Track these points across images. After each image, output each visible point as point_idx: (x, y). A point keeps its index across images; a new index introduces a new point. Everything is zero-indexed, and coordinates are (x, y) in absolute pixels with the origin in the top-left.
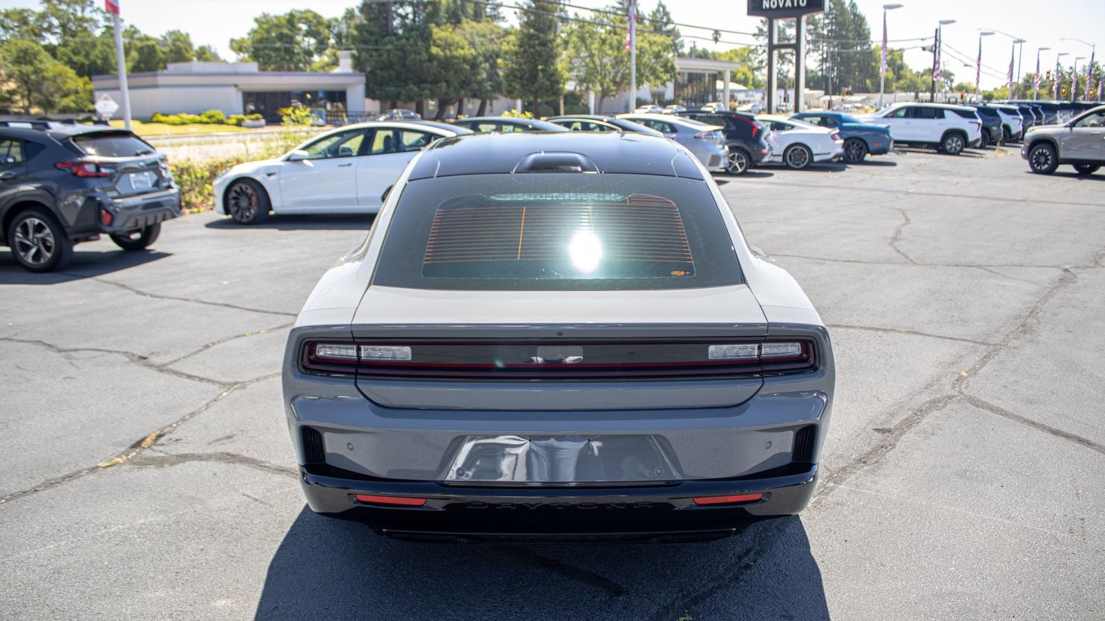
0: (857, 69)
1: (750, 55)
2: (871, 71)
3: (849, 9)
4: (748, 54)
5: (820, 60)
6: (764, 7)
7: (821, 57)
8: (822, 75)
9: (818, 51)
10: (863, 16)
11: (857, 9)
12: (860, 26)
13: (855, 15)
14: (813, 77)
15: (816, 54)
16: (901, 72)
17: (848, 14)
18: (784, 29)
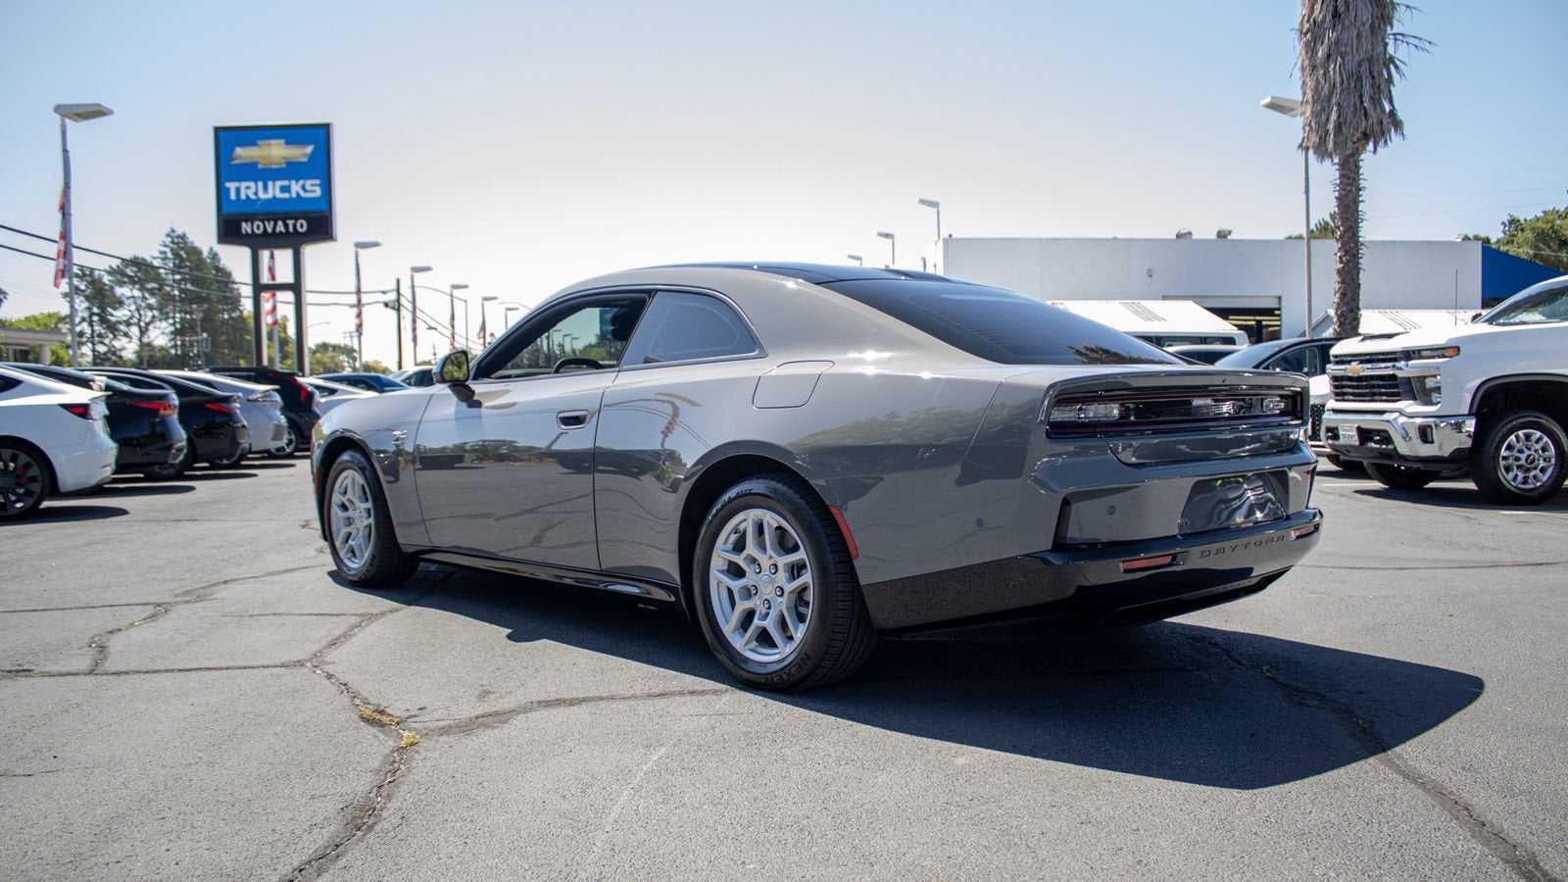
0: (227, 345)
1: (60, 326)
2: (245, 347)
3: (209, 260)
4: (56, 324)
5: (172, 333)
6: (244, 232)
7: (172, 328)
8: (176, 354)
9: (167, 319)
10: (228, 270)
11: (219, 260)
12: (226, 284)
13: (218, 269)
14: (164, 357)
15: (164, 324)
16: (286, 348)
17: (208, 268)
18: (112, 288)
